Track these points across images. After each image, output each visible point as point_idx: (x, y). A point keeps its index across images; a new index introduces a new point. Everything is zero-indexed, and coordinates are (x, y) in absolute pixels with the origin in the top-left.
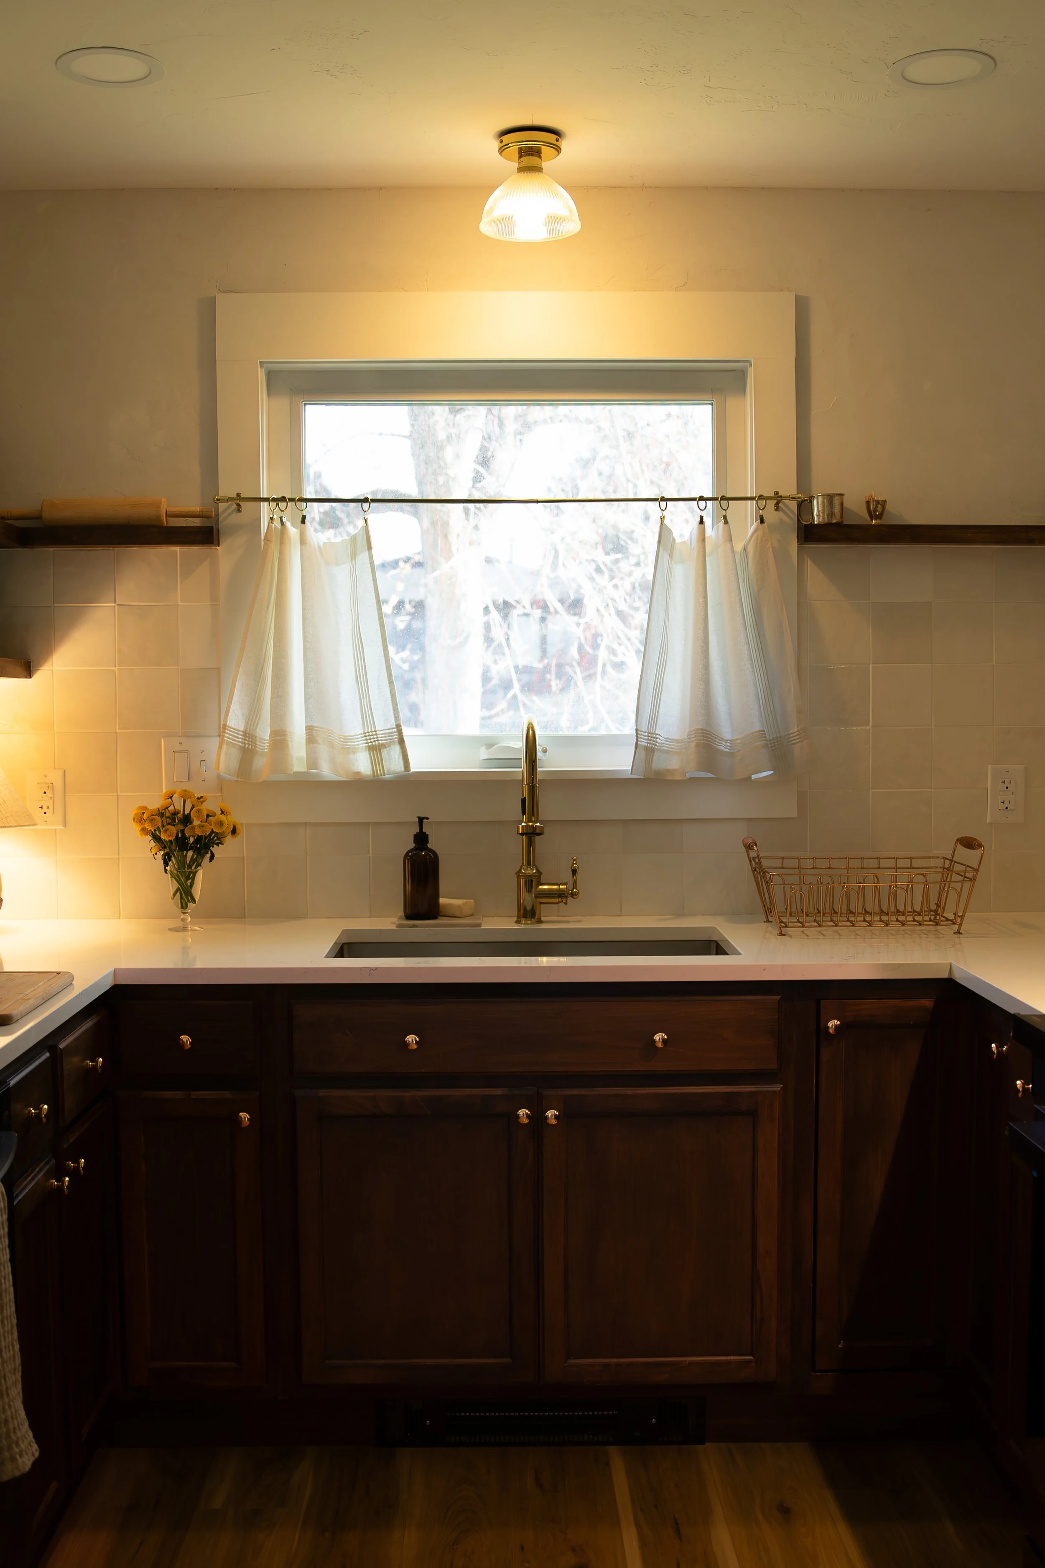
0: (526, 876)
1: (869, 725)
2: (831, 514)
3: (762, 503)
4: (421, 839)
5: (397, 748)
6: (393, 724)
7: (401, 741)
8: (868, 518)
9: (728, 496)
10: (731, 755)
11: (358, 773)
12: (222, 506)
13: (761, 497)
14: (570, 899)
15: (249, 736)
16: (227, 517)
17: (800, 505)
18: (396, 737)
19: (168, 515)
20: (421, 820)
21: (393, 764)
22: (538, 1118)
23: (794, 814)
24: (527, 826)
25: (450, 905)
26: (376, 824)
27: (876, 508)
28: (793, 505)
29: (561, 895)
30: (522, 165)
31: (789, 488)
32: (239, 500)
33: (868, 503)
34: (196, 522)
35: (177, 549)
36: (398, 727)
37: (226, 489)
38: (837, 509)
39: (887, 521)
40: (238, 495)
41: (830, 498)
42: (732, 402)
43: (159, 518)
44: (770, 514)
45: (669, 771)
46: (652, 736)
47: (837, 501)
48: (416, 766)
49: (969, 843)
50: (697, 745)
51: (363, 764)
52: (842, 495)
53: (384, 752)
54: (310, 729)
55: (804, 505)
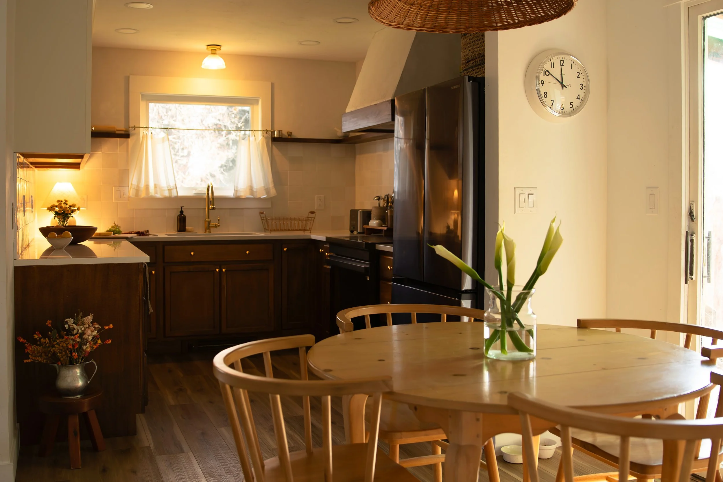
0: (207, 221)
1: (287, 185)
2: (280, 135)
3: (263, 132)
4: (182, 212)
5: (175, 190)
6: (174, 184)
7: (176, 188)
8: (287, 136)
9: (255, 130)
10: (256, 192)
11: (165, 196)
12: (130, 129)
13: (263, 131)
14: (218, 227)
15: (138, 186)
16: (131, 132)
17: (272, 132)
18: (175, 187)
19: (117, 130)
20: (182, 207)
21: (174, 194)
22: (221, 270)
23: (270, 206)
24: (212, 207)
25: (188, 229)
26: (168, 209)
27: (290, 134)
28: (270, 133)
29: (216, 226)
30: (212, 53)
31: (269, 129)
32: (135, 127)
33: (288, 133)
34: (123, 132)
35: (118, 139)
36: (176, 185)
37: (131, 124)
38: (281, 134)
39: (292, 137)
40: (135, 126)
41: (279, 132)
42: (255, 107)
43: (115, 132)
44: (265, 135)
45: (241, 196)
46: (237, 187)
47: (281, 132)
48: (180, 194)
49: (312, 213)
50: (249, 189)
51: (167, 194)
52: (282, 131)
53: (172, 191)
54: (155, 185)
55: (273, 133)
